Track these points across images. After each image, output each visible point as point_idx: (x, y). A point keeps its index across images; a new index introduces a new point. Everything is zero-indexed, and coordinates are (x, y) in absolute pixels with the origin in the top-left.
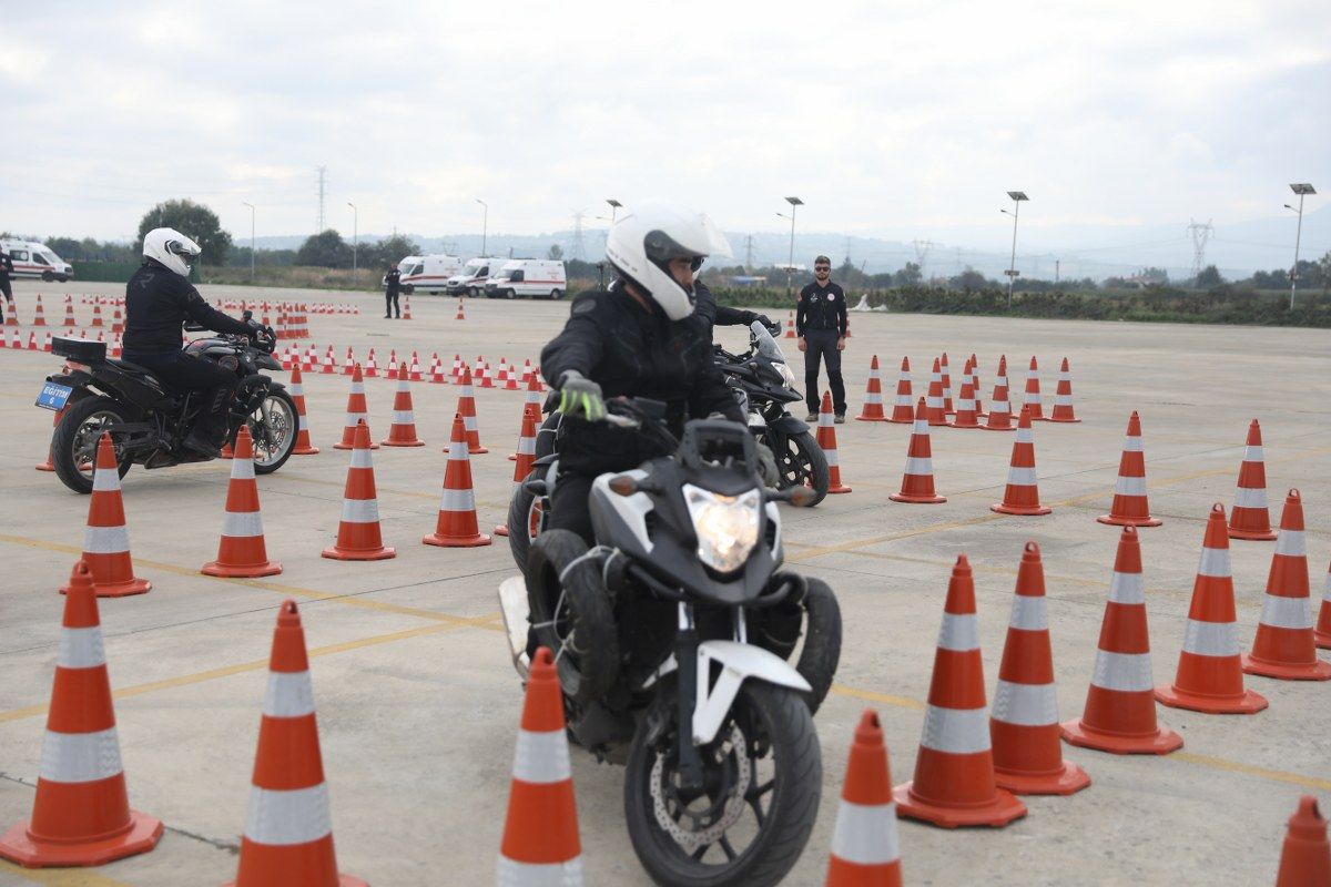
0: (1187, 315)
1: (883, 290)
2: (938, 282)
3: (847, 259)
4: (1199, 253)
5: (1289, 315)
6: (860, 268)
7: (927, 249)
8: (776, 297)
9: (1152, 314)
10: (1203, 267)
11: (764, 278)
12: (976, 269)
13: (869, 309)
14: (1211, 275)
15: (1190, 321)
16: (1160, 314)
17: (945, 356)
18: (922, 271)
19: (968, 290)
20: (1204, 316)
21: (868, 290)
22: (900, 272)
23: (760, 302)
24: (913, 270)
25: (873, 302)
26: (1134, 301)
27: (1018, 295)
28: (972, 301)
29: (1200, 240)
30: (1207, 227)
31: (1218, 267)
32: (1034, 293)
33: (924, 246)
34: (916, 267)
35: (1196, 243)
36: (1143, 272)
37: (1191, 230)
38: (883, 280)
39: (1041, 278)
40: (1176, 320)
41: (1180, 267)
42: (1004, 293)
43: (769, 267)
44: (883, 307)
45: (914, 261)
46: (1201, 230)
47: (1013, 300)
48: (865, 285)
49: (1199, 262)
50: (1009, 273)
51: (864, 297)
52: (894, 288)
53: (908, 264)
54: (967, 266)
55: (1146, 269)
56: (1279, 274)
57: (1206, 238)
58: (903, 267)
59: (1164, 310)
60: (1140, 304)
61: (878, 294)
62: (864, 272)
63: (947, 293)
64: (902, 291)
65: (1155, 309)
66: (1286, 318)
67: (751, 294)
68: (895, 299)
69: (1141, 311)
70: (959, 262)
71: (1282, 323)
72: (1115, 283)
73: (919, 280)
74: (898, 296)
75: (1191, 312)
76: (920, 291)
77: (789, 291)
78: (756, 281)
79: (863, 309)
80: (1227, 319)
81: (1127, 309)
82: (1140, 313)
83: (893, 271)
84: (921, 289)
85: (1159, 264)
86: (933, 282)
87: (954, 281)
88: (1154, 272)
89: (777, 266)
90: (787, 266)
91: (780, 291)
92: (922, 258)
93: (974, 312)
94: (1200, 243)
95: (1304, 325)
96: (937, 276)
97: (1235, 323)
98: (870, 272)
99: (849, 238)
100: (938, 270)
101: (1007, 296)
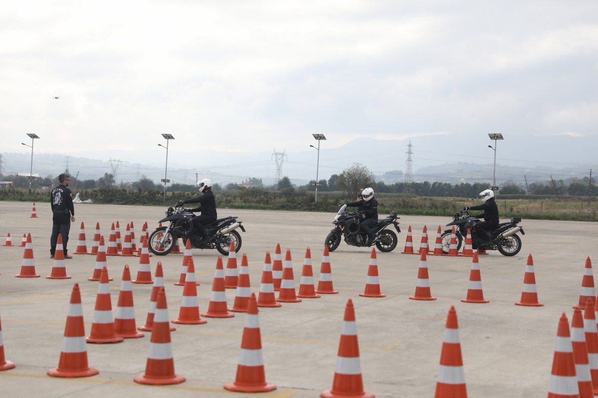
0: (262, 205)
1: (89, 190)
2: (125, 185)
3: (67, 171)
4: (279, 170)
5: (315, 205)
6: (75, 177)
7: (118, 165)
8: (22, 194)
9: (244, 204)
10: (281, 178)
11: (11, 182)
12: (149, 177)
13: (81, 201)
14: (285, 182)
15: (264, 209)
16: (248, 205)
17: (132, 223)
18: (115, 178)
19: (140, 190)
20: (271, 206)
21: (80, 190)
22: (101, 179)
23: (11, 197)
24: (109, 178)
25: (83, 197)
26: (235, 197)
27: (170, 194)
28: (143, 197)
29: (279, 162)
30: (283, 154)
31: (290, 177)
32: (179, 192)
33: (116, 163)
34: (111, 176)
35: (277, 163)
36: (248, 180)
37: (274, 156)
38: (90, 183)
39: (188, 183)
40: (256, 208)
41: (269, 178)
42: (161, 192)
43: (14, 175)
44: (89, 201)
45: (110, 172)
46: (280, 156)
47: (166, 196)
48: (78, 187)
49: (279, 175)
50: (164, 181)
51: (78, 194)
52: (95, 189)
53: (106, 174)
54: (143, 176)
55: (250, 178)
56: (323, 182)
57: (282, 161)
58: (103, 176)
59: (250, 202)
60: (238, 199)
61: (86, 193)
62: (78, 179)
63: (128, 192)
64: (101, 191)
65: (245, 202)
66: (313, 207)
67: (5, 193)
68: (97, 195)
69: (238, 202)
70: (138, 173)
71: (311, 210)
72: (232, 187)
73: (113, 184)
74: (99, 194)
75: (264, 203)
76: (112, 191)
77: (30, 190)
78: (5, 184)
79: (77, 202)
80: (283, 207)
81: (230, 201)
82: (237, 204)
83: (96, 178)
84: (112, 190)
85: (257, 176)
86: (122, 185)
87: (135, 184)
88: (254, 181)
89: (19, 174)
90: (29, 175)
91: (25, 191)
92: (114, 171)
93: (144, 203)
94: (279, 163)
95: (322, 211)
96: (125, 182)
97: (287, 210)
98: (82, 179)
99: (68, 157)
100: (125, 178)
101: (163, 194)
